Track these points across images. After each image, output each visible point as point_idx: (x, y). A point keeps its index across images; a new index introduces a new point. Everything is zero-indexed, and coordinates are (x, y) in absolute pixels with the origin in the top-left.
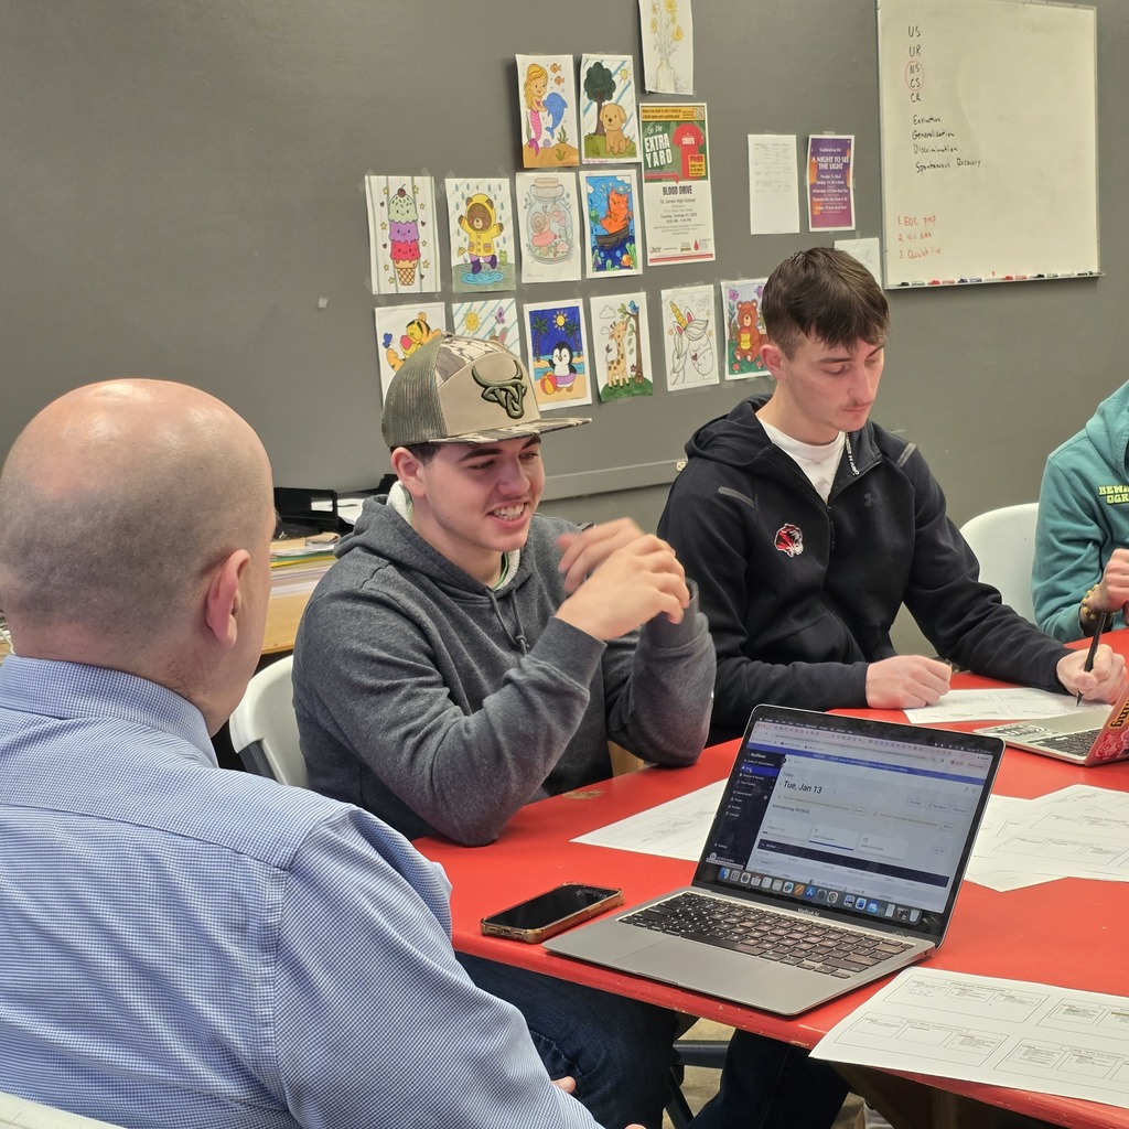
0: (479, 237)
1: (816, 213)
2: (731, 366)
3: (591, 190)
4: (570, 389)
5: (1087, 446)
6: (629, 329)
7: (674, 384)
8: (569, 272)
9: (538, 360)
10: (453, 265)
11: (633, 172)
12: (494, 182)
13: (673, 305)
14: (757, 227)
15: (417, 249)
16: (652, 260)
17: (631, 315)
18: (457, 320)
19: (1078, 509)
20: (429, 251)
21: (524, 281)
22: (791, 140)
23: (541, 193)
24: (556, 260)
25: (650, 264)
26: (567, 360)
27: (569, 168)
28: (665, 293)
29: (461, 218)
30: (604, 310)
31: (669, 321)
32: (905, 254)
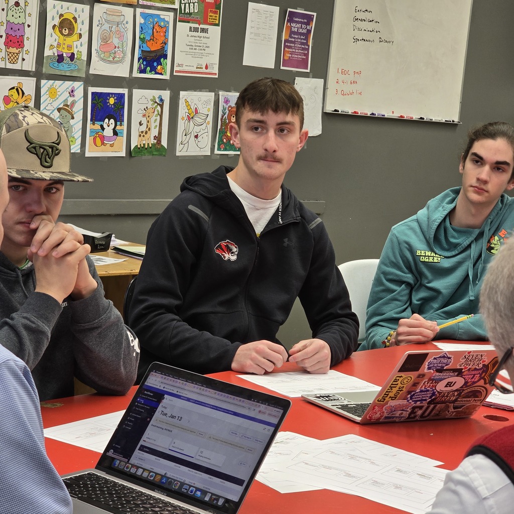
0: (65, 40)
1: (286, 58)
2: (219, 145)
3: (142, 21)
4: (112, 146)
5: (415, 225)
6: (156, 113)
7: (181, 151)
8: (121, 70)
9: (94, 124)
10: (45, 55)
11: (172, 14)
12: (79, 6)
13: (186, 102)
14: (247, 61)
15: (22, 42)
16: (177, 71)
17: (158, 104)
18: (43, 91)
19: (401, 262)
20: (31, 44)
21: (91, 72)
22: (276, 10)
23: (110, 18)
24: (113, 62)
25: (175, 74)
26: (112, 126)
27: (130, 5)
28: (182, 93)
29: (54, 27)
30: (142, 98)
31: (182, 111)
32: (339, 92)
